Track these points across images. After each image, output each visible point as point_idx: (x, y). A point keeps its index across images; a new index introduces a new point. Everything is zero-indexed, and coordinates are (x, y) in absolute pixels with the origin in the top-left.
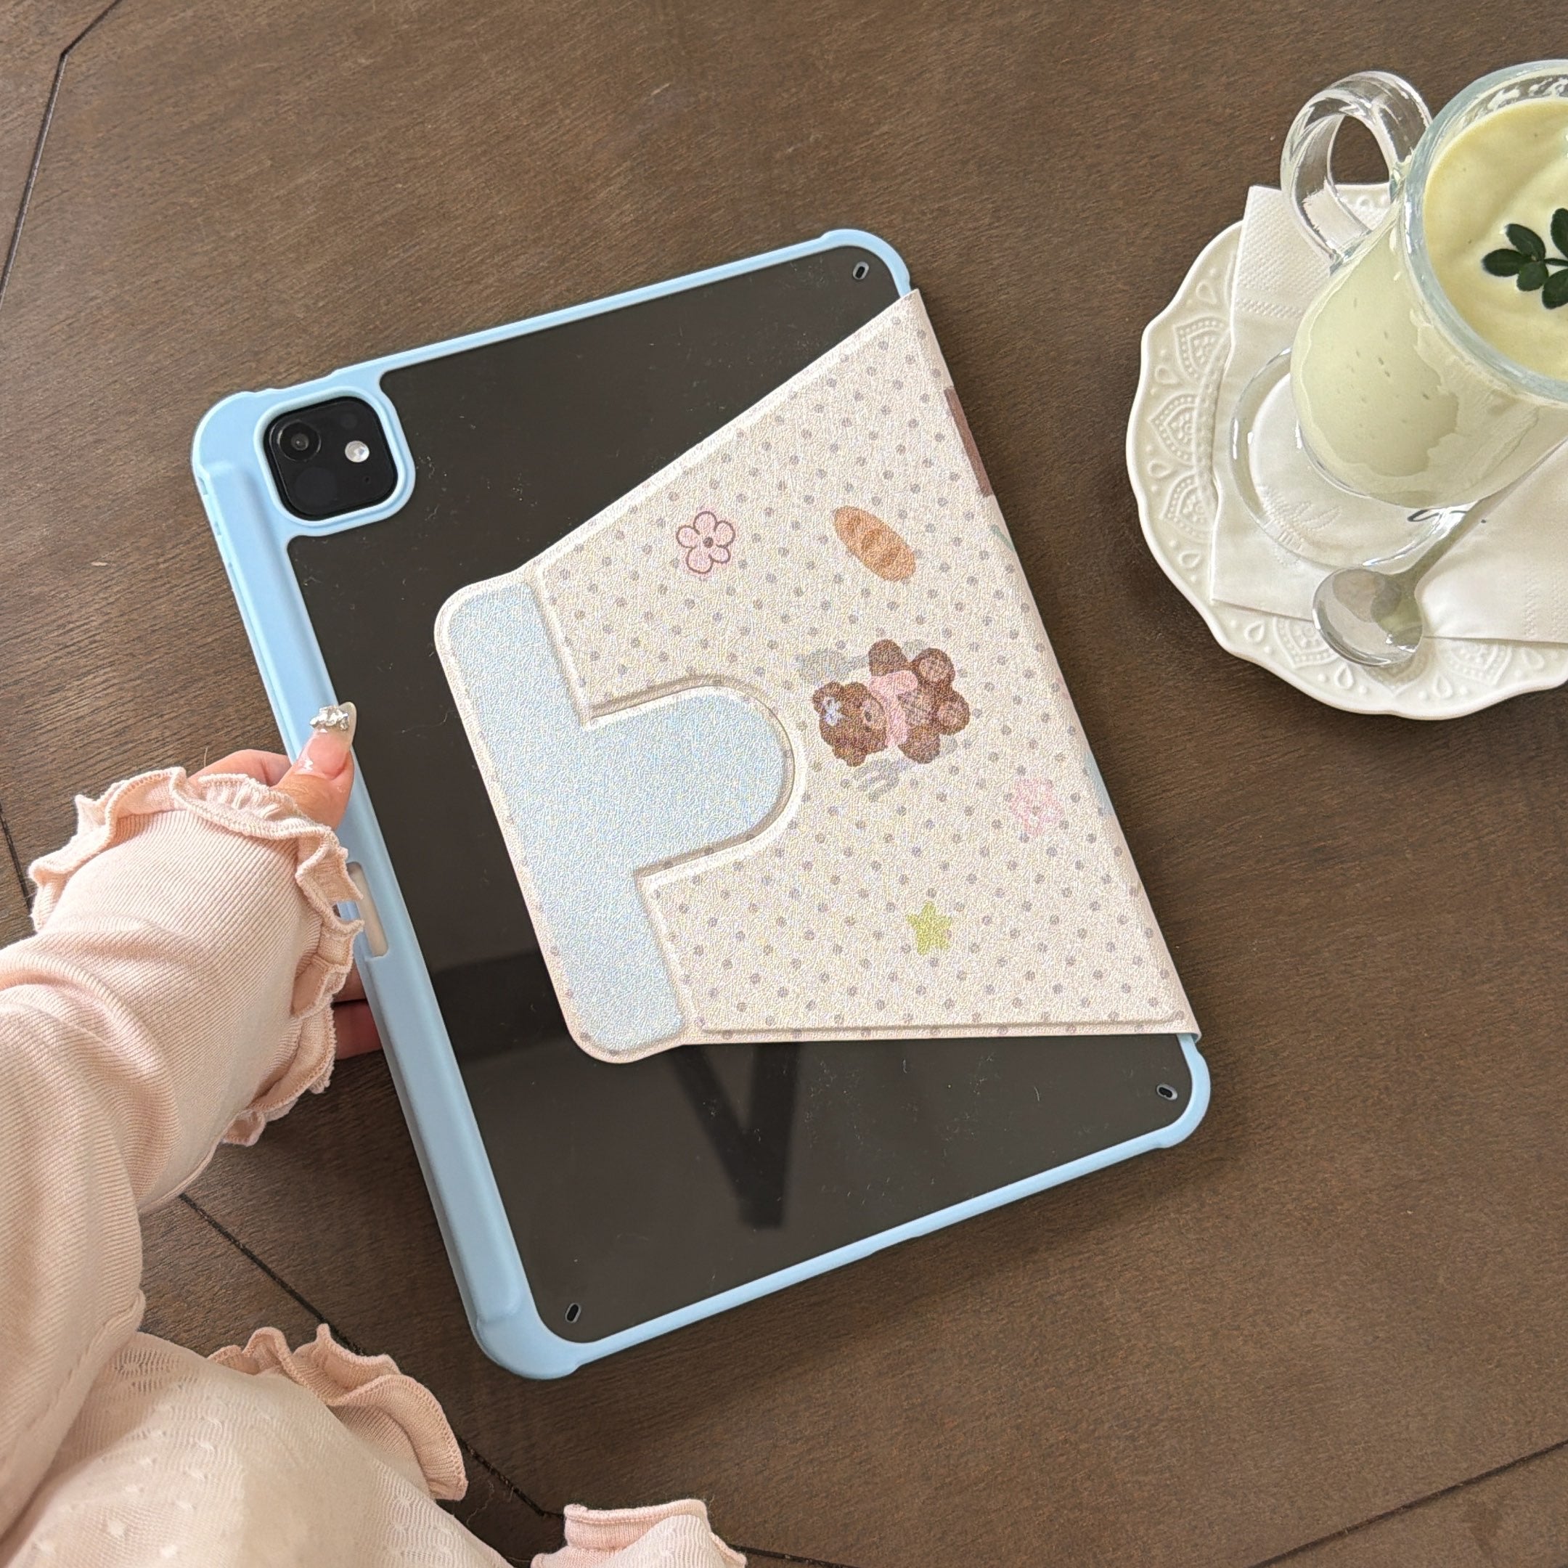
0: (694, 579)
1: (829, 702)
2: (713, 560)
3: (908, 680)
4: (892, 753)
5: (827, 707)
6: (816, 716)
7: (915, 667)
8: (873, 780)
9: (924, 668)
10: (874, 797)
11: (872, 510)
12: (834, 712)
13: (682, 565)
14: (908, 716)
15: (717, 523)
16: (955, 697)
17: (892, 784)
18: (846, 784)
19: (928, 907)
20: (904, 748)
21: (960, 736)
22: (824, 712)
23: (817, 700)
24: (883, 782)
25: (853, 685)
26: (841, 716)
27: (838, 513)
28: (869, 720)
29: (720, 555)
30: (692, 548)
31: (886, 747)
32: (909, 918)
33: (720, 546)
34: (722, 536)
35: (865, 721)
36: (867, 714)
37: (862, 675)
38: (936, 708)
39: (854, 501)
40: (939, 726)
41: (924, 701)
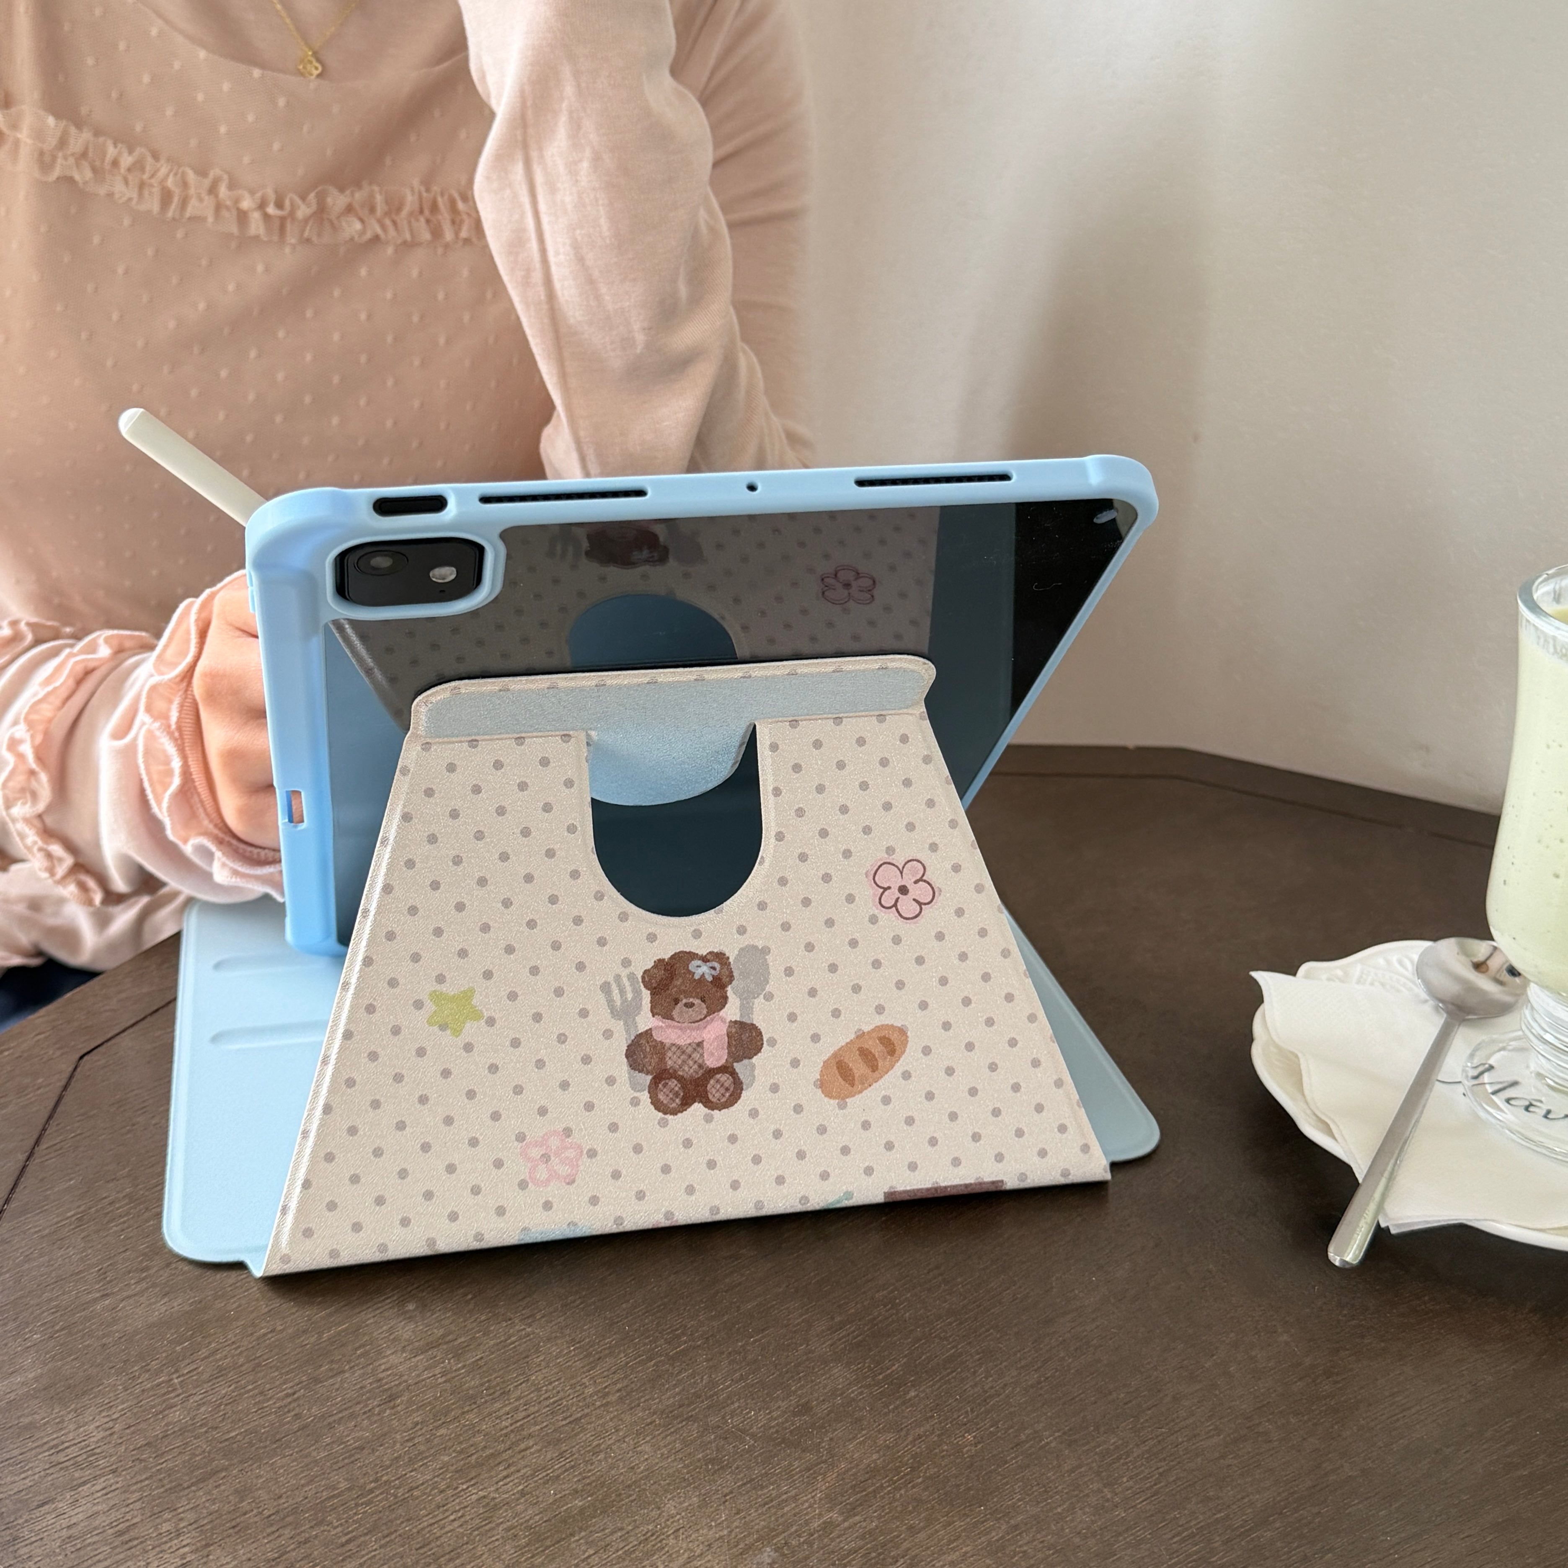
0: (869, 865)
1: (714, 968)
2: (885, 889)
3: (714, 1057)
4: (646, 1021)
5: (710, 964)
6: (703, 952)
7: (727, 1069)
8: (622, 992)
9: (724, 1078)
10: (606, 988)
11: (899, 1067)
12: (701, 970)
13: (885, 857)
14: (679, 1047)
15: (920, 904)
16: (686, 1104)
17: (615, 1013)
18: (626, 963)
19: (476, 1015)
20: (648, 1033)
21: (645, 1097)
22: (704, 959)
23: (720, 957)
24: (618, 1003)
25: (725, 999)
26: (697, 977)
27: (902, 1031)
28: (686, 1005)
29: (888, 900)
30: (901, 873)
31: (653, 1016)
32: (472, 990)
33: (897, 900)
34: (907, 906)
35: (684, 1001)
36: (692, 1005)
37: (732, 1011)
38: (680, 1079)
39: (912, 1051)
40: (660, 1077)
41: (690, 1070)
